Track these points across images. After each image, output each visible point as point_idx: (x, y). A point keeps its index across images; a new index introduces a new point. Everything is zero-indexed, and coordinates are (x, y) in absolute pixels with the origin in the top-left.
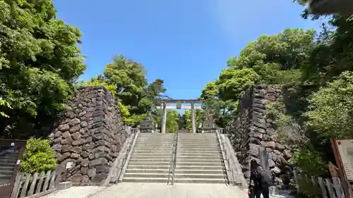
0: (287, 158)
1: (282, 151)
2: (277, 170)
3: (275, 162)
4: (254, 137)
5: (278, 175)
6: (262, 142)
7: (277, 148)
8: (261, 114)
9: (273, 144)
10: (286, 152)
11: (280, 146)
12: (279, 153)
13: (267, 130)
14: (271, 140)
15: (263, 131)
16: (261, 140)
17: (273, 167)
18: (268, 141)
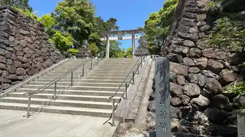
0: (224, 83)
1: (217, 71)
2: (202, 100)
3: (202, 88)
4: (173, 52)
5: (202, 109)
6: (185, 60)
7: (209, 68)
8: (192, 20)
9: (204, 61)
10: (225, 72)
11: (216, 65)
12: (211, 74)
13: (199, 43)
14: (202, 56)
15: (191, 43)
16: (184, 55)
17: (197, 96)
18: (196, 57)
